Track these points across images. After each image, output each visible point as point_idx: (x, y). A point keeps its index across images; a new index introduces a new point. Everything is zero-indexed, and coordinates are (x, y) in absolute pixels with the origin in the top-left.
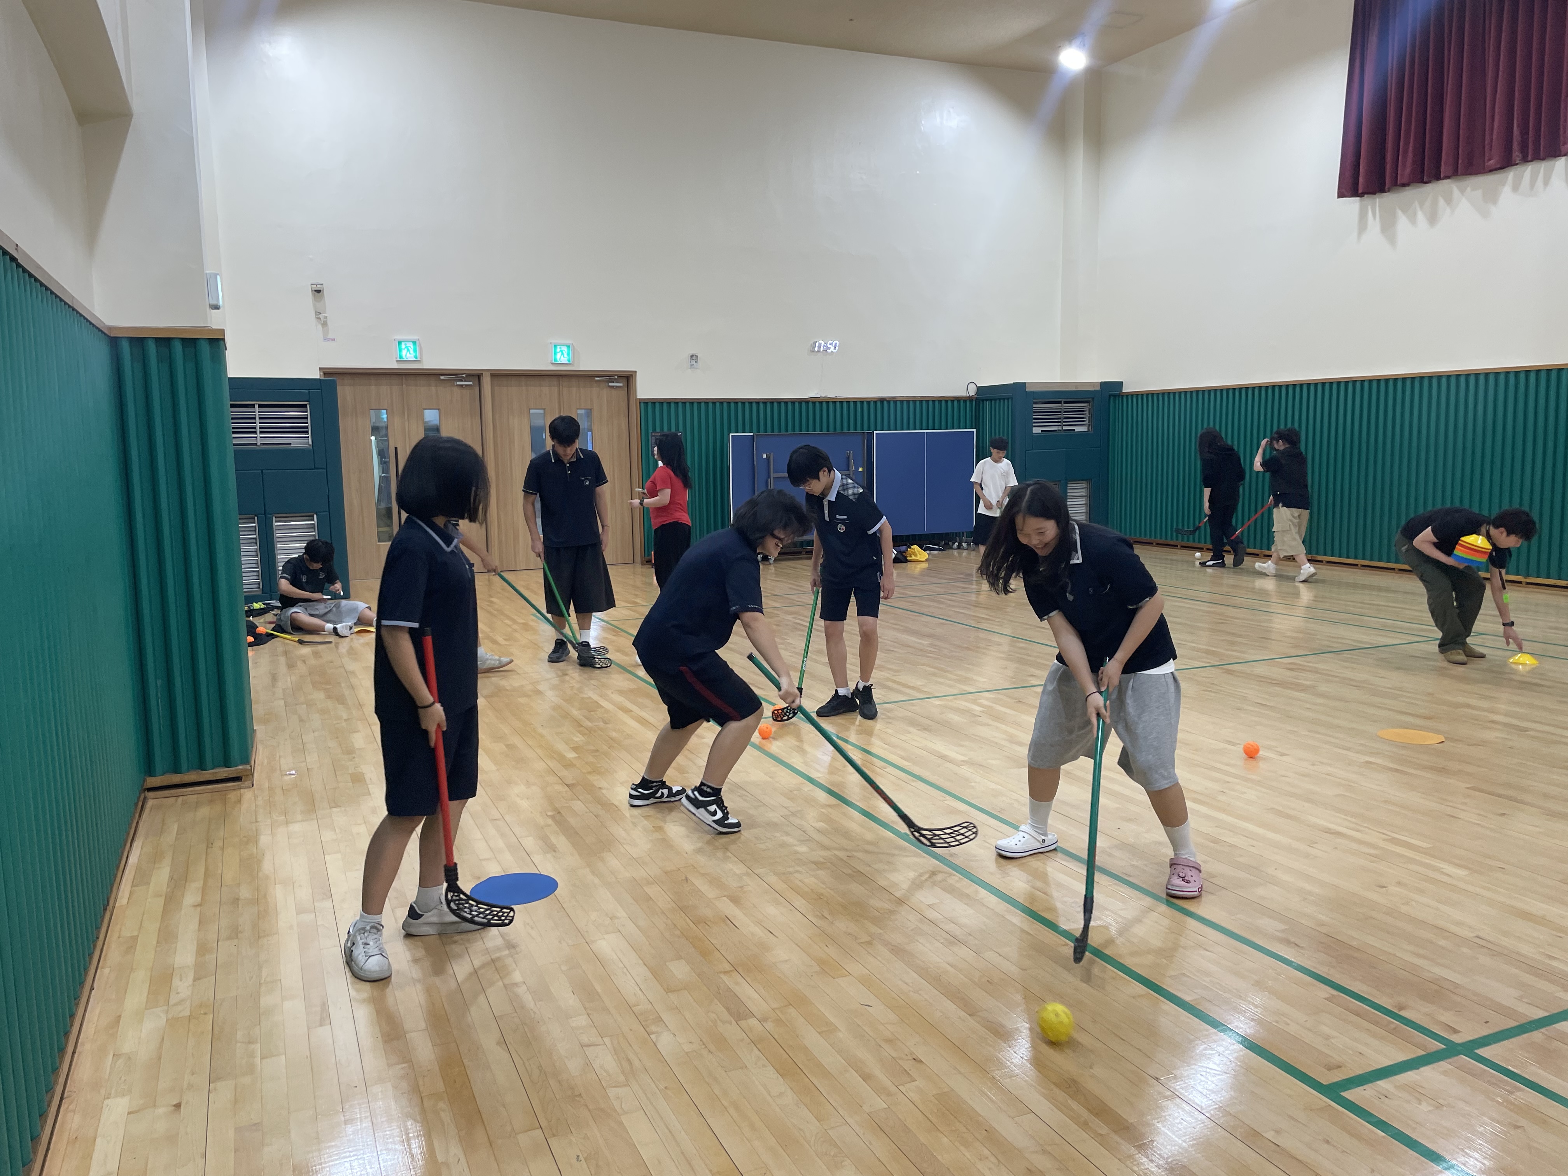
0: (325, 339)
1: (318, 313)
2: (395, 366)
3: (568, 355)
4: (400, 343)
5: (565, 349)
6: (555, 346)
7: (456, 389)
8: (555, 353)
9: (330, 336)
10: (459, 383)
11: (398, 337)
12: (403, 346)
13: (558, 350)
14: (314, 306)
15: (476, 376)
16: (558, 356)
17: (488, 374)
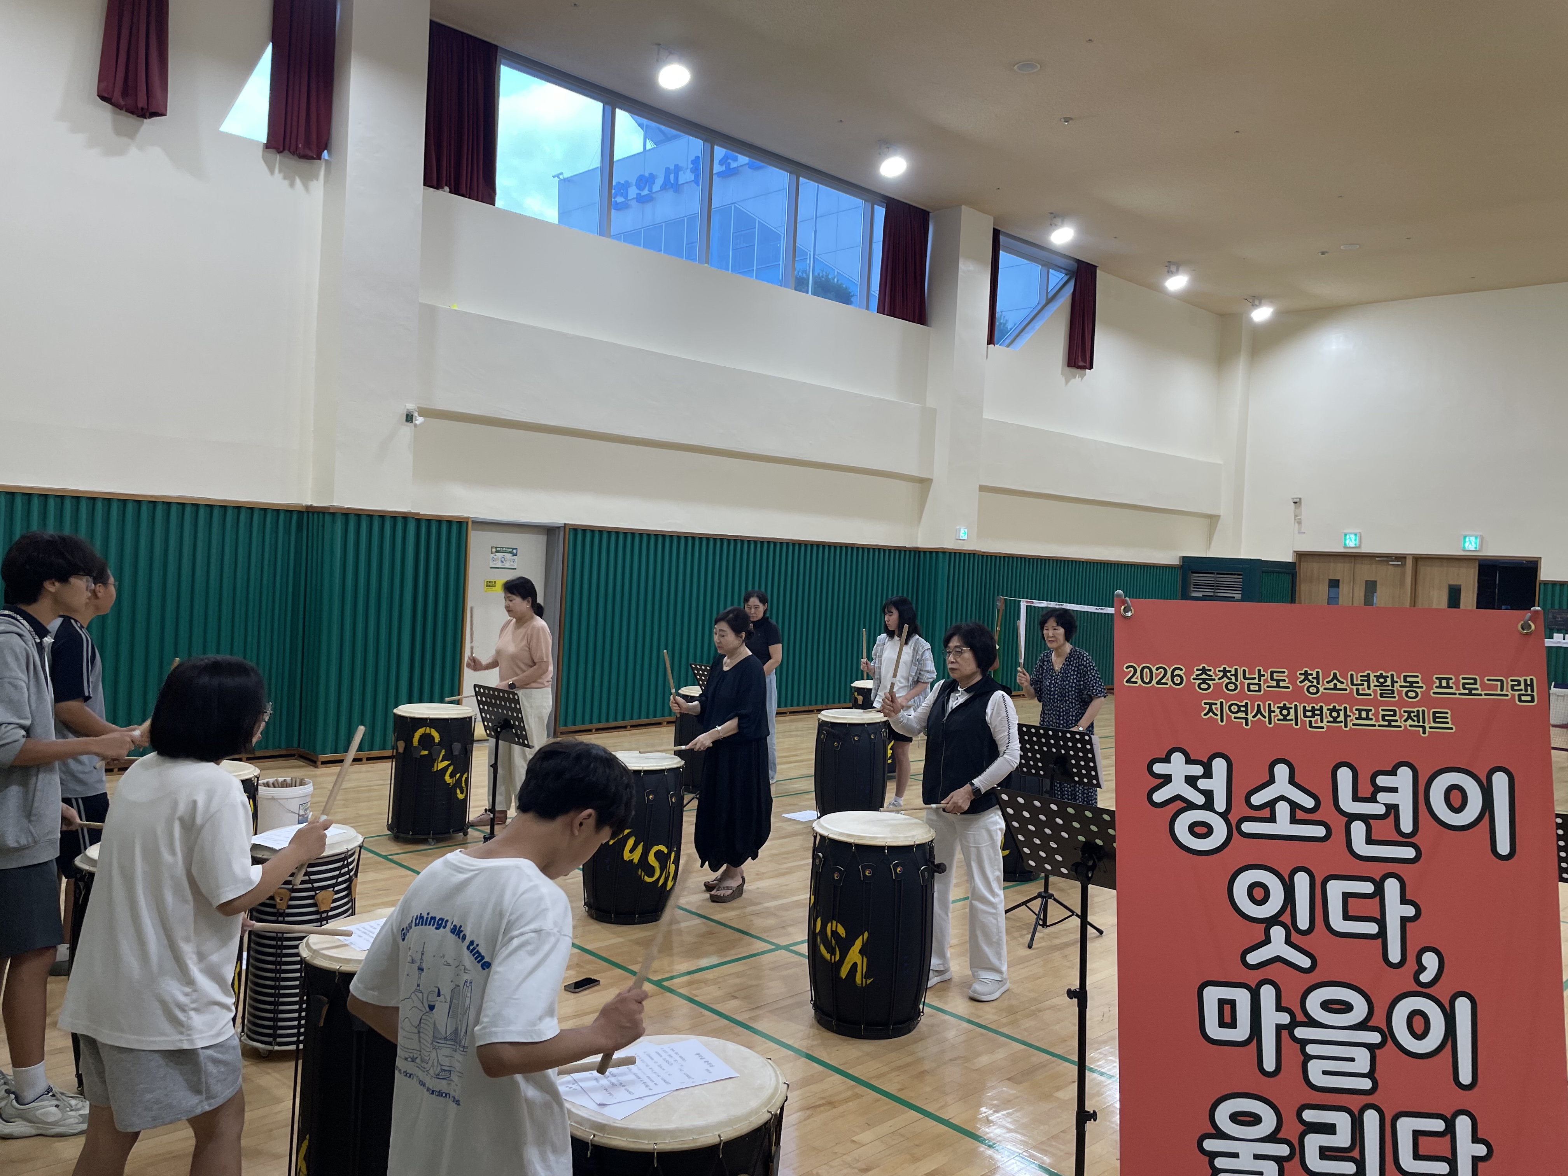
0: (1299, 533)
1: (1296, 516)
2: (1342, 550)
3: (1476, 543)
4: (1345, 535)
5: (1473, 539)
6: (1465, 537)
7: (1391, 567)
8: (1465, 543)
9: (1302, 531)
10: (1391, 563)
11: (1346, 531)
12: (1348, 537)
13: (1467, 539)
14: (1295, 511)
15: (1401, 558)
16: (1467, 545)
17: (1411, 557)
